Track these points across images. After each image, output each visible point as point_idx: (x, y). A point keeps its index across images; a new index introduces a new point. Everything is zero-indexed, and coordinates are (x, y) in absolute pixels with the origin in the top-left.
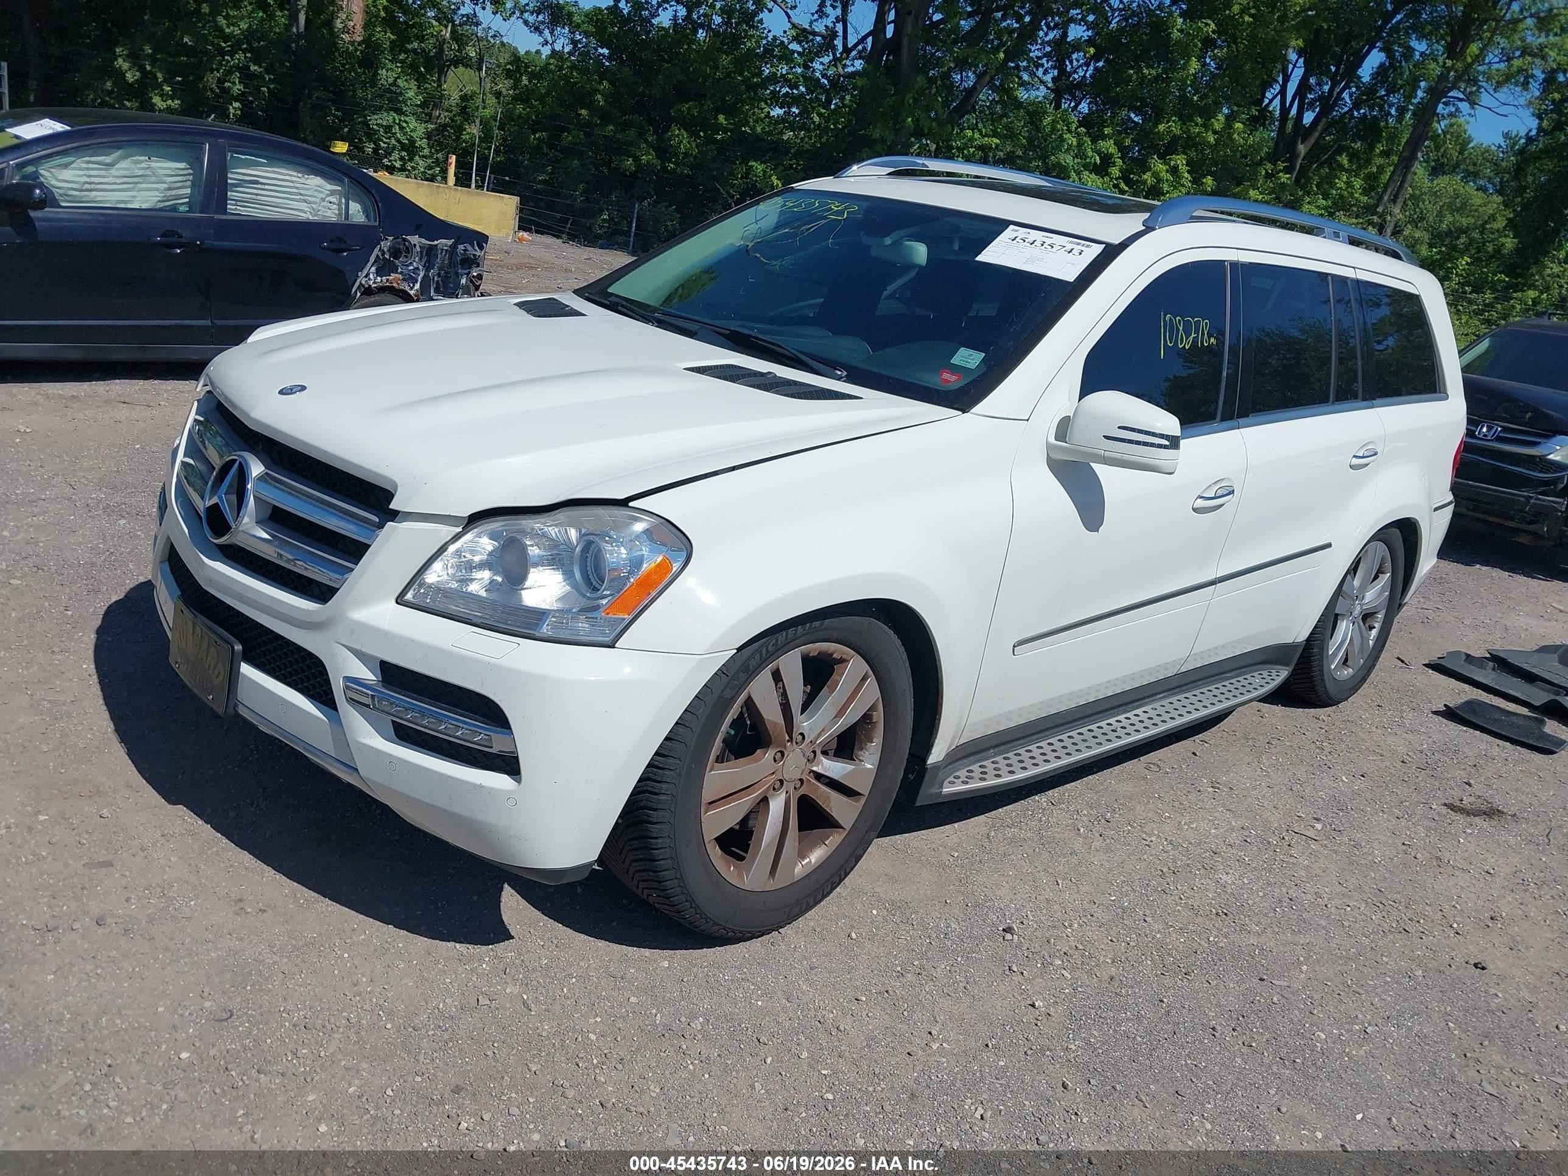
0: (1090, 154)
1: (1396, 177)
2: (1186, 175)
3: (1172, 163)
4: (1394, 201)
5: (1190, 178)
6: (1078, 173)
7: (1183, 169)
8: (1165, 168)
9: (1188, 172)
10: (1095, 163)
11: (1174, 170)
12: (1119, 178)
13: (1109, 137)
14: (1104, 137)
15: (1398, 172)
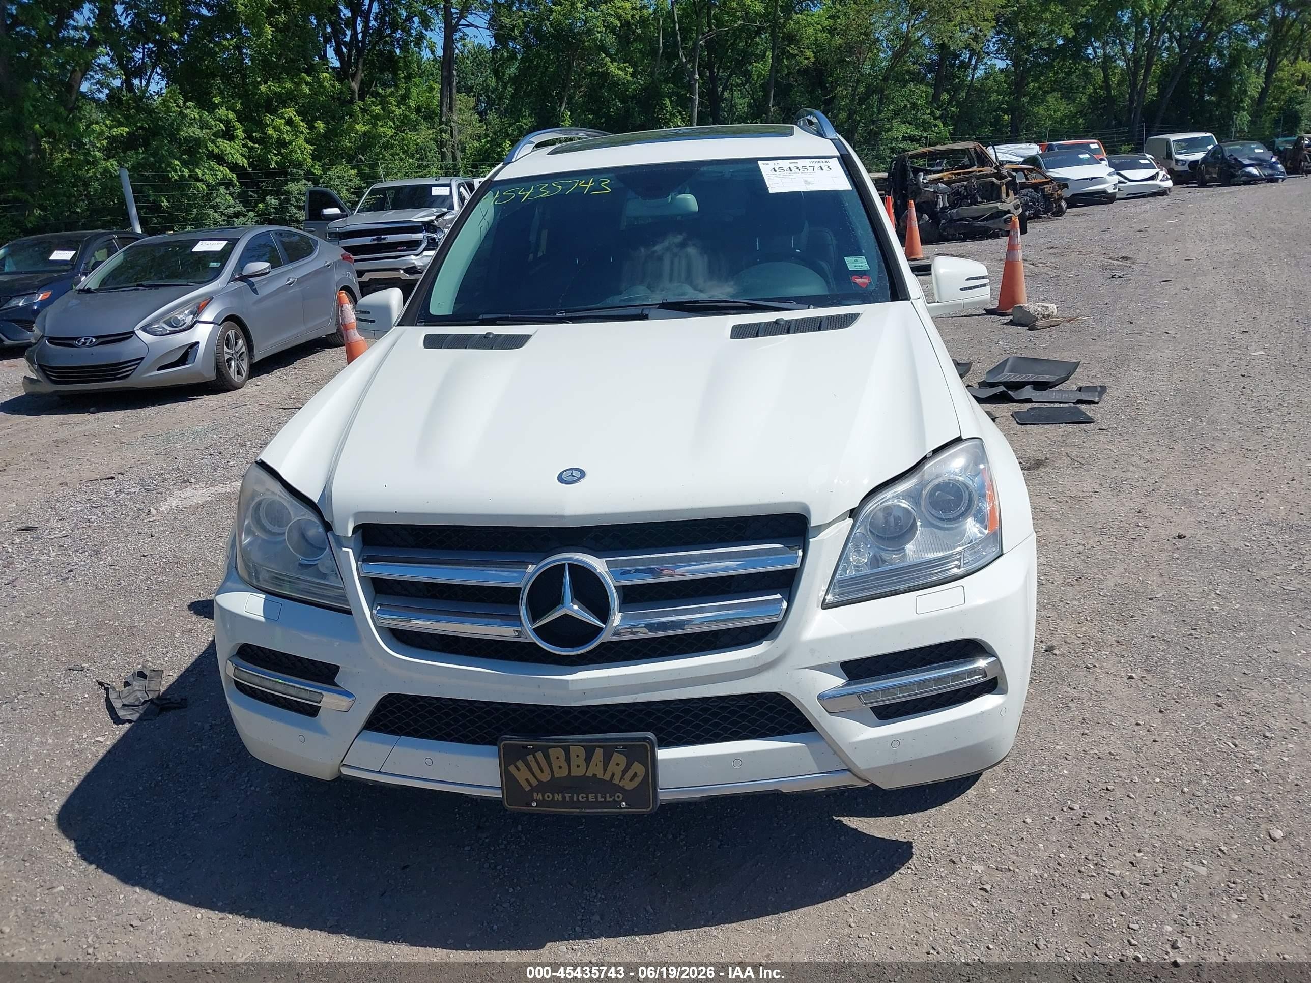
0: (213, 123)
1: (445, 93)
2: (301, 124)
3: (286, 116)
4: (451, 110)
5: (305, 126)
6: (213, 142)
7: (297, 119)
8: (283, 121)
9: (302, 120)
10: (222, 130)
11: (289, 122)
12: (245, 138)
13: (221, 105)
14: (216, 106)
15: (445, 89)
